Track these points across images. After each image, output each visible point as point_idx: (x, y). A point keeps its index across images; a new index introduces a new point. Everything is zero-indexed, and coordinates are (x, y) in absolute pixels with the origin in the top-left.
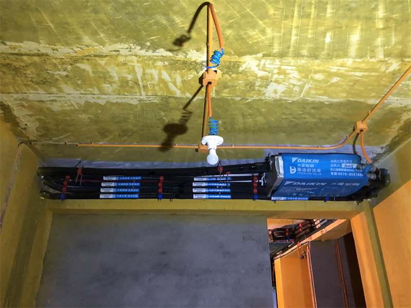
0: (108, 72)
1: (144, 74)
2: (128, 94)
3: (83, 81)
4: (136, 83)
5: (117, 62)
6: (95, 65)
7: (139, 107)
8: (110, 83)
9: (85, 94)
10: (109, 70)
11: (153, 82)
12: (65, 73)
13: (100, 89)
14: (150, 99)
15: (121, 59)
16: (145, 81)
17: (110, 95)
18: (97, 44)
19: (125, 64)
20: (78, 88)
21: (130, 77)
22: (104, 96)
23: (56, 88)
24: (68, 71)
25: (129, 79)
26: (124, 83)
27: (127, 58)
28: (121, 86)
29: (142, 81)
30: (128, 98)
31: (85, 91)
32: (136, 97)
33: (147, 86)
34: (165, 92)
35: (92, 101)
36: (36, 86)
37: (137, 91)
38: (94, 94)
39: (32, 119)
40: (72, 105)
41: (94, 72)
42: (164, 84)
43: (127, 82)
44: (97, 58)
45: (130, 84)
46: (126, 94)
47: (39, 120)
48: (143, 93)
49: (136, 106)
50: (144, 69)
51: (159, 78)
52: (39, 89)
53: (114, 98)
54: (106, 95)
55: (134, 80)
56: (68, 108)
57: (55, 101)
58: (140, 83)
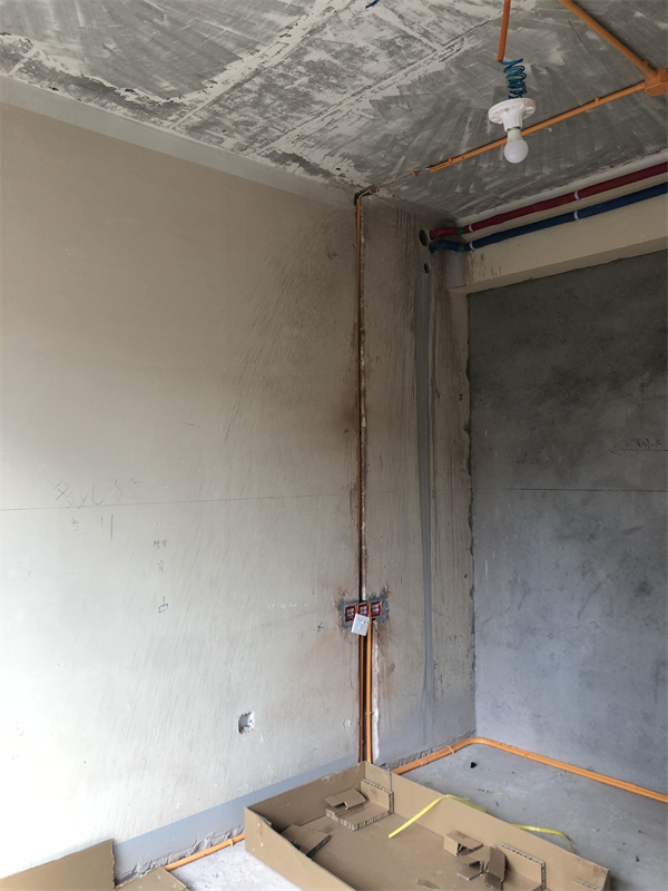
0: (352, 45)
1: (401, 16)
2: (414, 60)
3: (336, 76)
4: (406, 36)
5: (346, 23)
6: (326, 46)
7: (453, 70)
8: (373, 58)
9: (359, 93)
10: (350, 42)
11: (428, 20)
12: (305, 80)
13: (367, 75)
14: (456, 48)
15: (346, 16)
16: (415, 26)
17: (390, 75)
18: (296, 17)
19: (358, 21)
20: (343, 91)
21: (388, 34)
22: (384, 83)
23: (315, 103)
24: (305, 75)
25: (390, 37)
26: (390, 48)
27: (353, 10)
28: (391, 54)
29: (412, 28)
30: (420, 66)
31: (353, 88)
32: (430, 57)
33: (426, 31)
34: (466, 23)
35: (378, 97)
36: (295, 114)
37: (420, 48)
38: (370, 87)
39: (337, 158)
40: (362, 116)
41: (336, 57)
42: (449, 11)
43: (392, 42)
44: (317, 36)
45: (399, 42)
46: (410, 61)
47: (344, 156)
48: (435, 45)
49: (447, 69)
50: (392, 10)
51: (430, 8)
52: (301, 115)
53: (403, 78)
54: (385, 79)
55: (397, 35)
56: (361, 123)
57: (333, 121)
58: (410, 32)
